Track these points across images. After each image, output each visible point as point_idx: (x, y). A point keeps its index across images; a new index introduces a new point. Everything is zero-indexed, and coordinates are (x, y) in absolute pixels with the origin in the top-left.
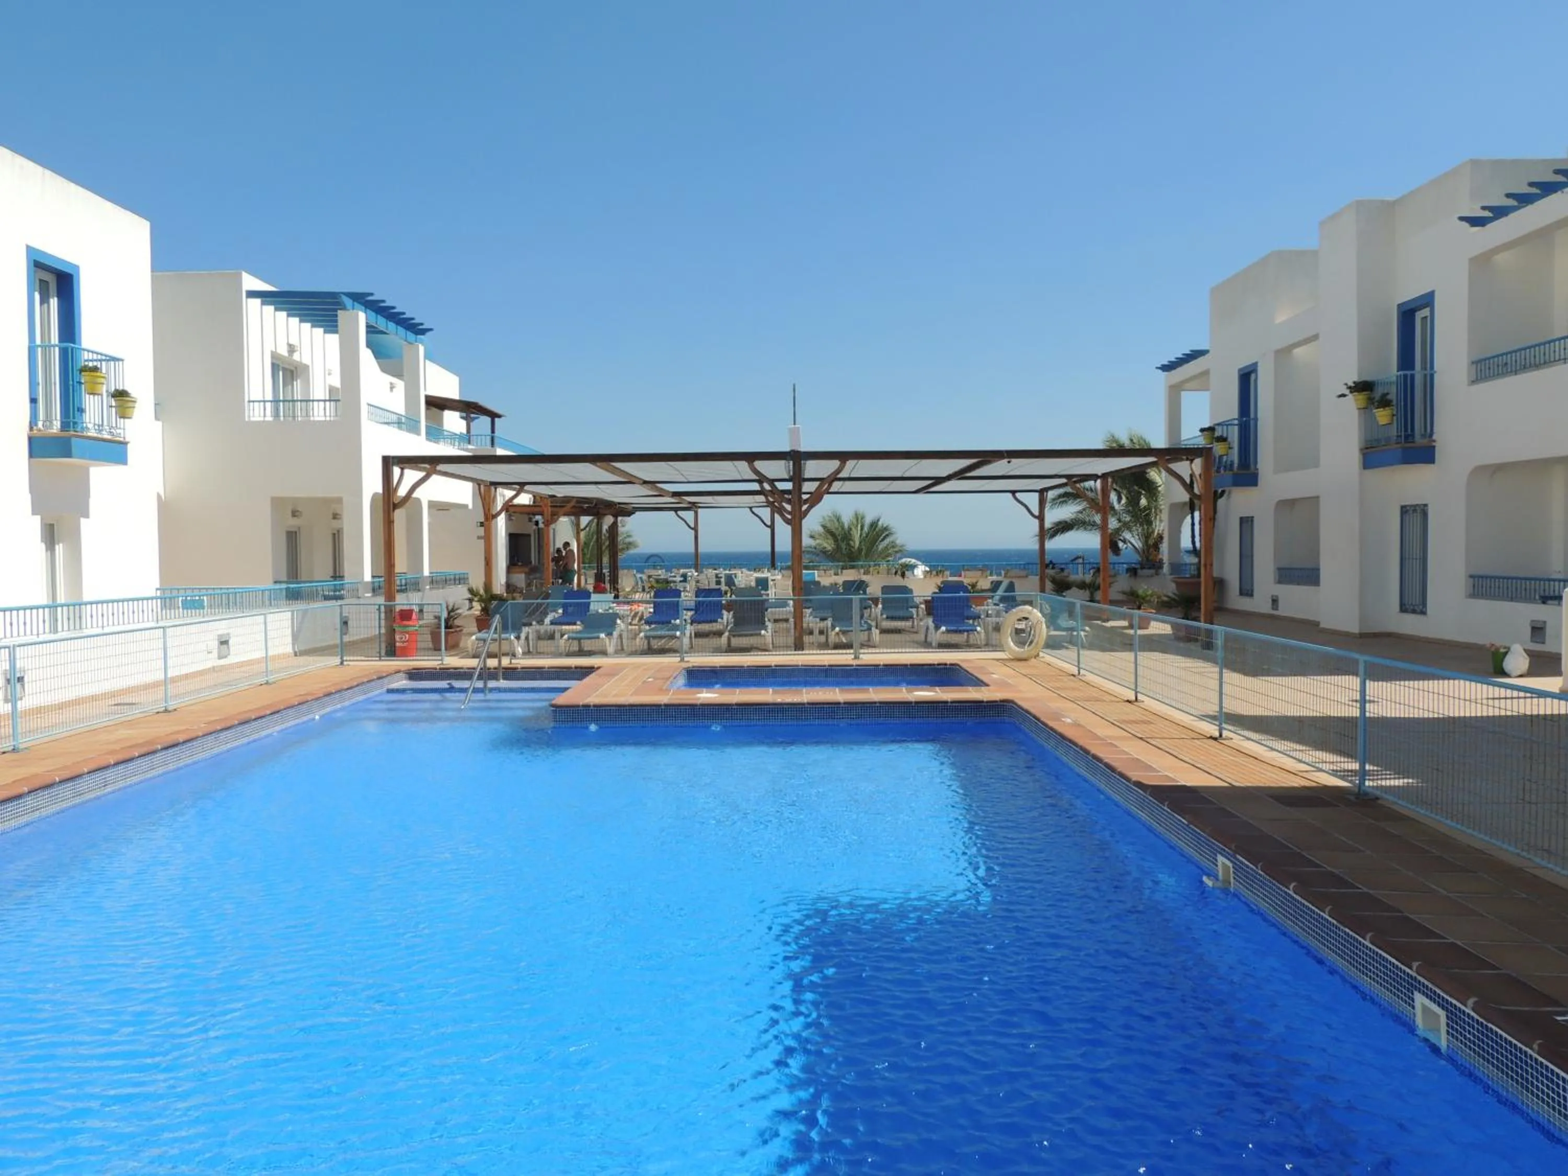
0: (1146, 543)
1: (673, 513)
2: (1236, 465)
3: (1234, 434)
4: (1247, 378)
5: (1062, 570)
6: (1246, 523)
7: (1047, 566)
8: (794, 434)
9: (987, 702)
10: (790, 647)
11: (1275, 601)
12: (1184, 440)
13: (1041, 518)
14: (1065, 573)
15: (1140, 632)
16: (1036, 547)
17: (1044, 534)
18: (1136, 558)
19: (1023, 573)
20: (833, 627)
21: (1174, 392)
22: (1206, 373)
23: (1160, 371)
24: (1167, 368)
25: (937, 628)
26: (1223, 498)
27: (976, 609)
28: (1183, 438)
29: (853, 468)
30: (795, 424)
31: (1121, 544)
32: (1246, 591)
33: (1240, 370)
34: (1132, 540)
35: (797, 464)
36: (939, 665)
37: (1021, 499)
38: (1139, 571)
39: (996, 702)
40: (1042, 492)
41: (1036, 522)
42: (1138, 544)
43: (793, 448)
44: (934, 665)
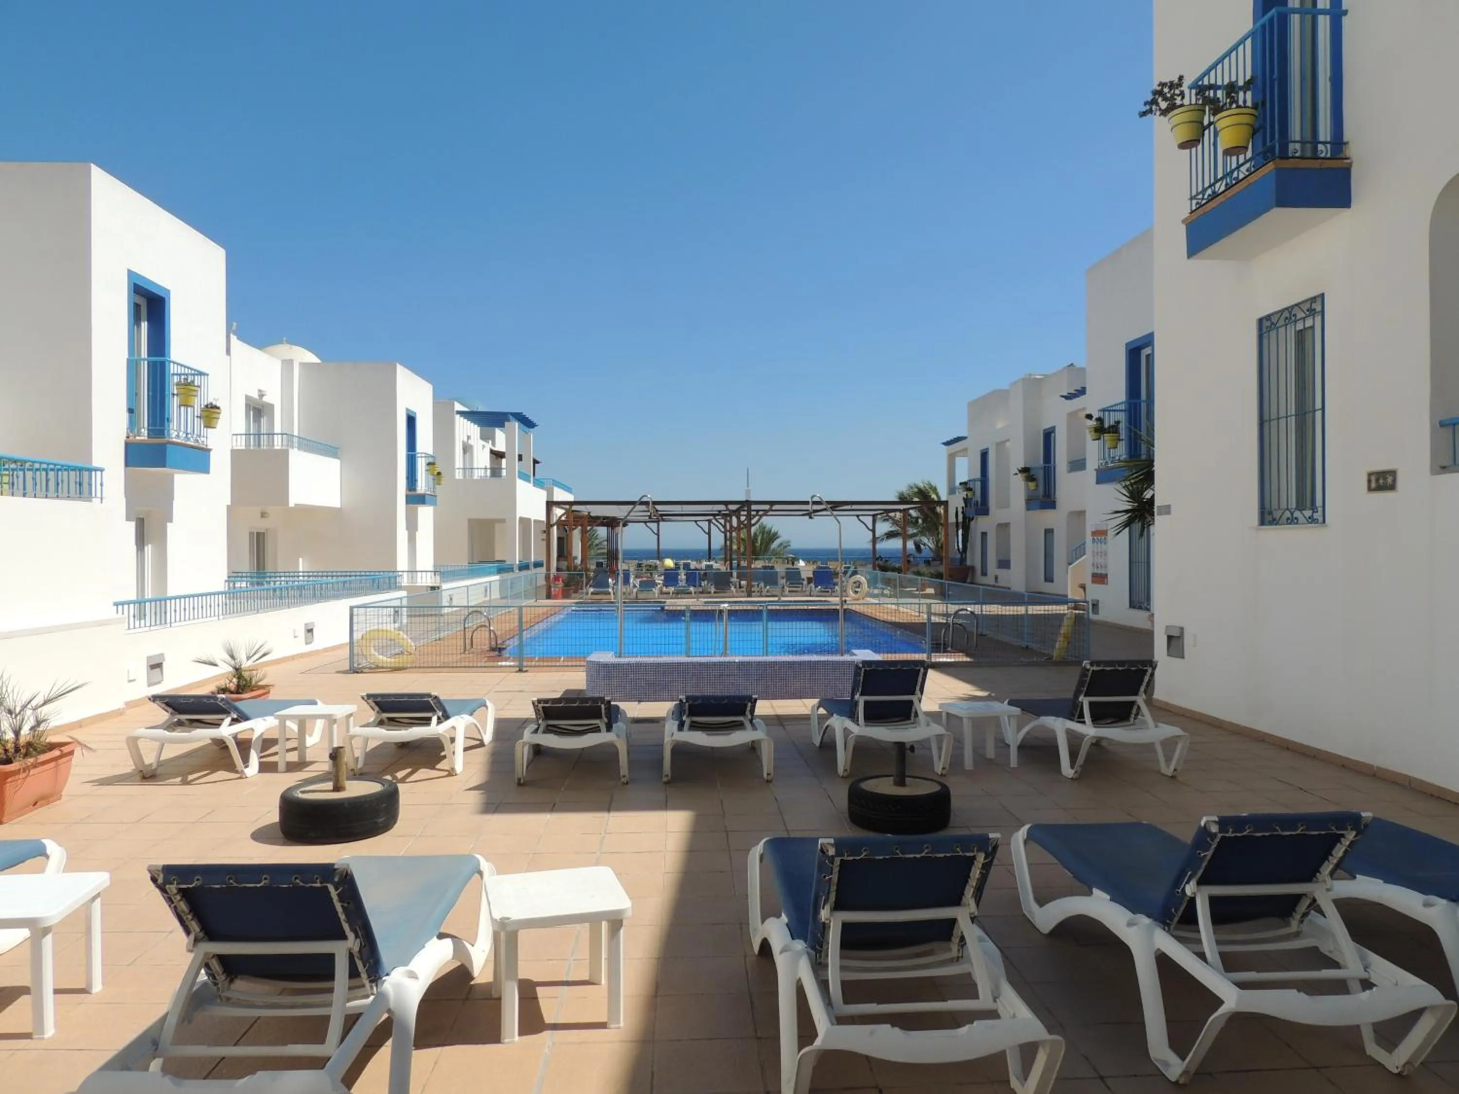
0: (937, 546)
2: (979, 503)
3: (978, 487)
4: (984, 455)
5: (886, 561)
6: (984, 534)
7: (877, 559)
8: (748, 492)
11: (996, 578)
13: (873, 531)
14: (889, 563)
15: (921, 593)
16: (870, 546)
17: (875, 540)
18: (931, 555)
19: (864, 563)
20: (765, 587)
21: (952, 458)
22: (965, 450)
24: (948, 443)
25: (816, 587)
26: (974, 521)
27: (835, 580)
29: (775, 507)
30: (748, 486)
31: (922, 546)
32: (984, 574)
33: (981, 451)
34: (928, 542)
37: (863, 520)
38: (932, 563)
40: (874, 516)
41: (871, 533)
42: (932, 546)
43: (746, 500)
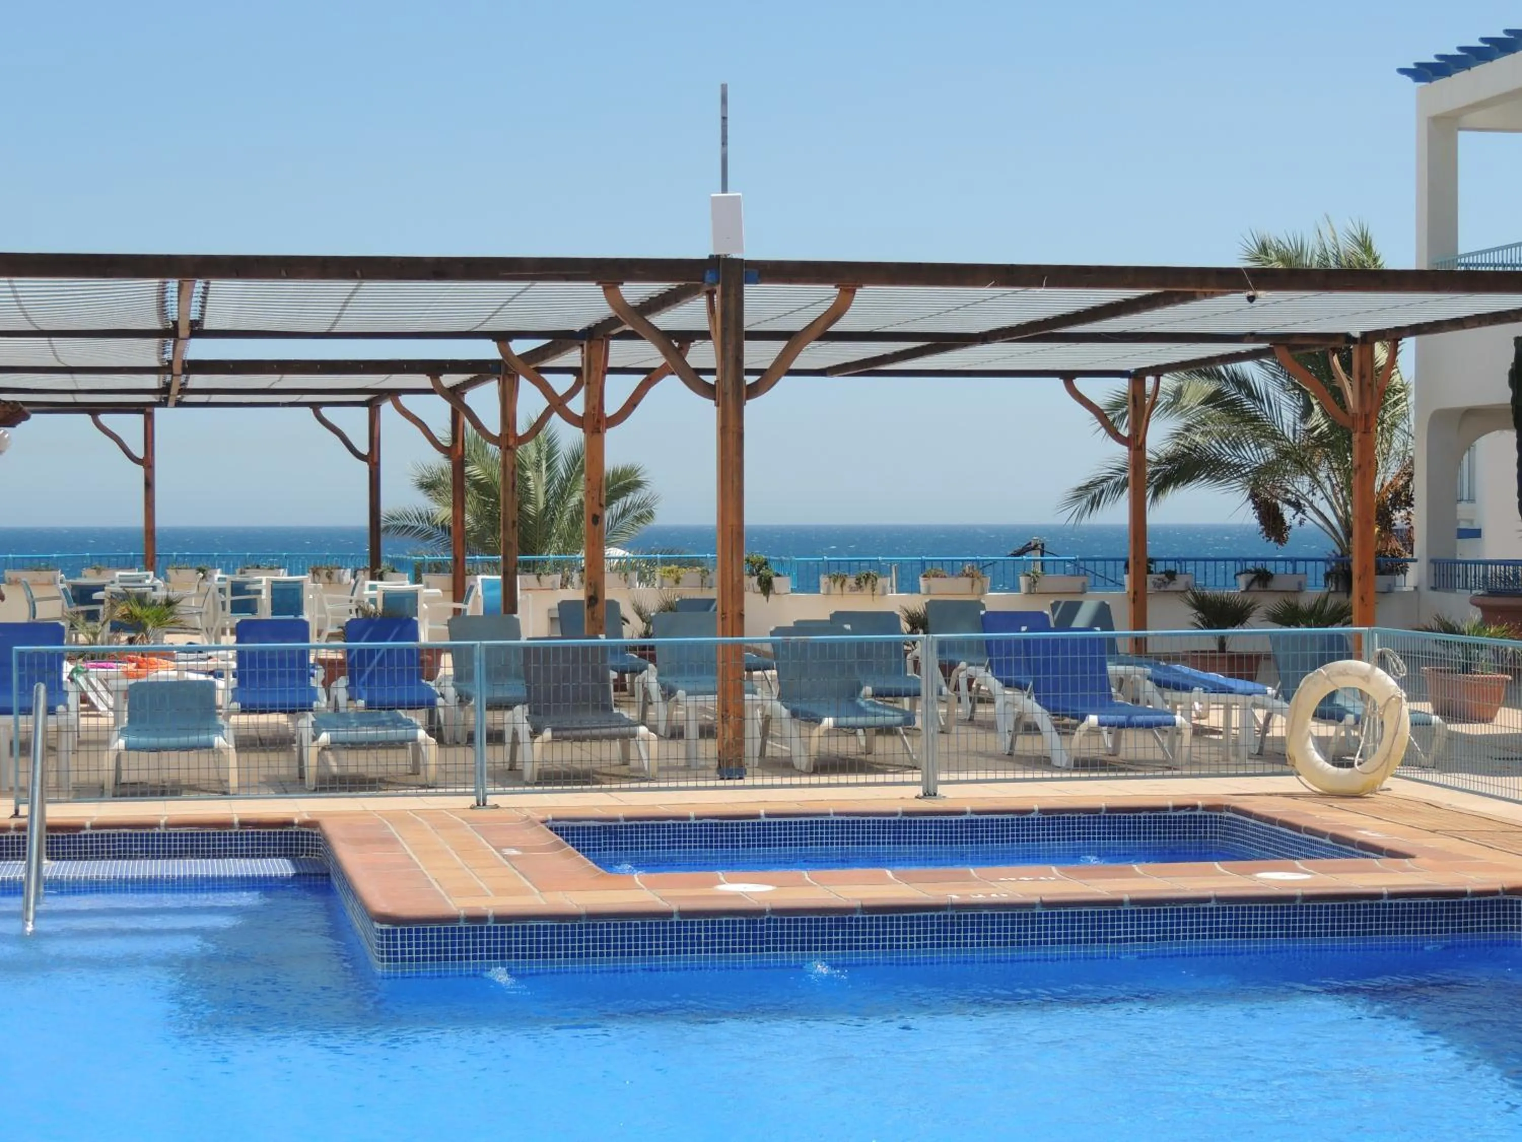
1: (87, 418)
8: (724, 214)
9: (1476, 894)
10: (706, 768)
12: (1465, 256)
17: (1142, 485)
23: (1407, 80)
28: (1462, 250)
30: (724, 189)
35: (732, 291)
36: (1177, 808)
39: (1495, 893)
43: (721, 252)
44: (1166, 809)
